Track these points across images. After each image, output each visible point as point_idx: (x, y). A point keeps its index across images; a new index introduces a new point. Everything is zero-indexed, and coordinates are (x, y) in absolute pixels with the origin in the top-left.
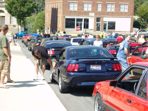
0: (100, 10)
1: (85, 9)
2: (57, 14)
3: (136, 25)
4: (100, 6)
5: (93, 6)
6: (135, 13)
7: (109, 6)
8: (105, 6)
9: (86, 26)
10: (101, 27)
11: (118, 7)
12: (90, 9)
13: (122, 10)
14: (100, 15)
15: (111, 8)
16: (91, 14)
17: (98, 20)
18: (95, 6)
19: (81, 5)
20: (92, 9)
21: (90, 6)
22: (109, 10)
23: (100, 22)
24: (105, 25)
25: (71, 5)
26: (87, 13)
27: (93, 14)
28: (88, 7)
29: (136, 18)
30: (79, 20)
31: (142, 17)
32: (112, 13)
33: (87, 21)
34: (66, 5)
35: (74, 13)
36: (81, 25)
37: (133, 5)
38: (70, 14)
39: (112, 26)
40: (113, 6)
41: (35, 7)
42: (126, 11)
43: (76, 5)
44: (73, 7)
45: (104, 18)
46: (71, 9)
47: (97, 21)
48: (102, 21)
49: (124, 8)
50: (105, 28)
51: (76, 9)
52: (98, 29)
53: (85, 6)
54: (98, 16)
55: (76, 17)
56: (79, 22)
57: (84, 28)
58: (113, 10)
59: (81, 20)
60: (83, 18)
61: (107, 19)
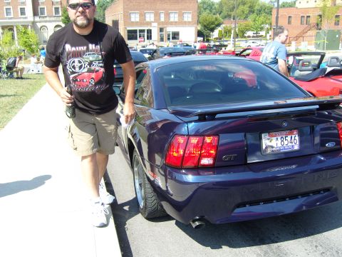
0: (162, 19)
1: (148, 20)
2: (118, 26)
3: (200, 34)
4: (162, 16)
5: (155, 16)
6: (199, 22)
7: (172, 15)
8: (167, 15)
9: (149, 37)
10: (165, 38)
11: (181, 15)
12: (152, 19)
13: (186, 19)
14: (163, 25)
15: (174, 17)
17: (161, 30)
18: (157, 15)
19: (143, 16)
20: (155, 19)
21: (152, 15)
22: (172, 20)
23: (164, 33)
24: (169, 35)
25: (133, 16)
26: (149, 23)
27: (155, 24)
28: (150, 17)
29: (199, 27)
30: (141, 31)
31: (205, 26)
32: (176, 22)
33: (149, 32)
34: (127, 17)
35: (136, 23)
36: (144, 36)
37: (196, 14)
38: (132, 26)
39: (175, 36)
40: (177, 15)
42: (190, 20)
43: (138, 16)
44: (135, 18)
45: (167, 28)
46: (133, 20)
47: (160, 32)
48: (166, 31)
49: (188, 17)
50: (169, 39)
51: (138, 20)
52: (162, 39)
53: (147, 16)
54: (161, 26)
55: (138, 28)
56: (142, 34)
57: (148, 39)
58: (176, 20)
59: (143, 31)
60: (146, 28)
61: (171, 29)
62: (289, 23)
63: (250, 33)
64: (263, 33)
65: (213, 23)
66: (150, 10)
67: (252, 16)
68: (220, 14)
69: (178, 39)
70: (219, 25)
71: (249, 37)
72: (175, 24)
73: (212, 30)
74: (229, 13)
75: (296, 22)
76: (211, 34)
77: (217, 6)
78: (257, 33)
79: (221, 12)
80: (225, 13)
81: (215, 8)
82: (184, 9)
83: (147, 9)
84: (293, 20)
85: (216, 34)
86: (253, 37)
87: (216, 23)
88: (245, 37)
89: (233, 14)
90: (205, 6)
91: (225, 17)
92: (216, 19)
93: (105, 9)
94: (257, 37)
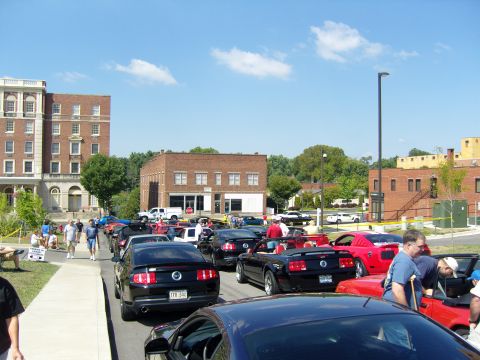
0: (219, 183)
1: (199, 183)
2: (157, 190)
3: (269, 202)
4: (219, 177)
5: (209, 178)
7: (232, 178)
8: (226, 177)
9: (200, 207)
10: (222, 208)
11: (244, 178)
12: (205, 182)
13: (250, 183)
14: (219, 190)
15: (234, 180)
16: (207, 189)
17: (217, 197)
18: (212, 178)
19: (192, 177)
20: (208, 182)
21: (205, 177)
22: (231, 183)
23: (220, 201)
24: (227, 204)
25: (178, 177)
26: (201, 188)
28: (201, 179)
30: (188, 198)
31: (276, 192)
32: (237, 186)
33: (201, 199)
34: (170, 178)
35: (183, 188)
36: (192, 205)
37: (265, 176)
38: (176, 190)
39: (237, 205)
40: (238, 178)
42: (256, 183)
43: (185, 177)
44: (181, 180)
45: (225, 194)
46: (178, 182)
47: (216, 199)
48: (223, 198)
49: (253, 181)
50: (227, 210)
51: (185, 182)
52: (217, 210)
53: (198, 177)
54: (217, 192)
55: (185, 194)
56: (190, 202)
57: (198, 209)
58: (238, 184)
59: (192, 198)
60: (196, 194)
61: (230, 196)
62: (393, 188)
63: (339, 202)
64: (356, 201)
65: (288, 188)
66: (203, 169)
67: (340, 179)
68: (295, 175)
69: (240, 209)
70: (296, 191)
71: (337, 206)
72: (236, 189)
73: (287, 197)
74: (309, 174)
75: (401, 187)
76: (286, 202)
77: (291, 164)
78: (347, 201)
79: (298, 172)
80: (302, 173)
81: (289, 167)
82: (249, 170)
83: (199, 169)
84: (397, 185)
85: (291, 202)
86: (343, 206)
87: (292, 188)
88: (332, 207)
89: (313, 175)
91: (303, 179)
92: (292, 183)
93: (140, 166)
94: (349, 206)
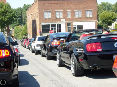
1: (58, 17)
3: (99, 27)
4: (69, 13)
5: (64, 14)
7: (77, 13)
8: (73, 13)
11: (84, 13)
14: (69, 21)
16: (62, 20)
17: (69, 24)
18: (65, 13)
19: (54, 14)
20: (63, 16)
21: (61, 13)
22: (77, 16)
23: (71, 27)
25: (46, 14)
26: (59, 19)
27: (64, 20)
28: (59, 15)
30: (52, 26)
31: (104, 21)
32: (80, 18)
33: (59, 26)
35: (49, 20)
40: (80, 13)
41: (15, 17)
42: (91, 16)
43: (50, 14)
44: (48, 15)
45: (73, 23)
47: (68, 26)
48: (72, 25)
49: (89, 14)
51: (50, 17)
53: (57, 13)
54: (68, 22)
55: (50, 24)
56: (53, 27)
58: (81, 16)
59: (54, 25)
60: (56, 23)
61: (76, 24)
65: (110, 18)
66: (60, 9)
72: (79, 19)
73: (110, 24)
76: (109, 27)
82: (87, 8)
83: (57, 9)
87: (113, 18)
90: (104, 7)
92: (113, 15)
